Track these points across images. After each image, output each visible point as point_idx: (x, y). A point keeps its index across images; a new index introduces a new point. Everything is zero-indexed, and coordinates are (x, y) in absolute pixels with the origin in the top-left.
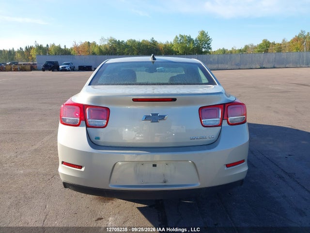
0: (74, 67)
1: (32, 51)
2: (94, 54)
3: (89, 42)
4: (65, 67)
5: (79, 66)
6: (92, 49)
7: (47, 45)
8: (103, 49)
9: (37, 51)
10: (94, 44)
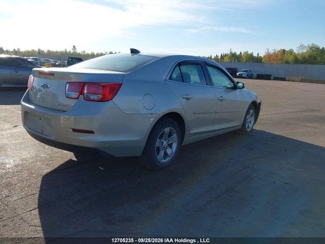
0: (252, 75)
1: (226, 58)
2: (287, 62)
3: (284, 50)
4: (242, 74)
5: (258, 74)
6: (286, 57)
7: (241, 53)
8: (299, 57)
9: (230, 58)
10: (291, 52)
